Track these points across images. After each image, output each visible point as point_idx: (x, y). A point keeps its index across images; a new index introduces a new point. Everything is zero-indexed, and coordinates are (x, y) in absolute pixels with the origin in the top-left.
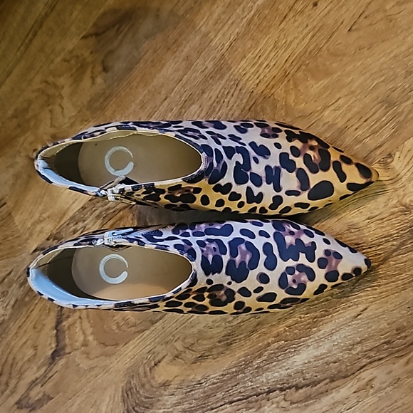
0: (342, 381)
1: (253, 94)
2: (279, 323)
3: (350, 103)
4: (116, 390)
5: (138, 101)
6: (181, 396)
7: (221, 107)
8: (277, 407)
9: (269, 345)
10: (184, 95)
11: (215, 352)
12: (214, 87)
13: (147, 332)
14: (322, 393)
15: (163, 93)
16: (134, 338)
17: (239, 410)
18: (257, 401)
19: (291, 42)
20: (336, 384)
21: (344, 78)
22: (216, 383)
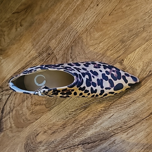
0: (104, 141)
1: (75, 37)
2: (82, 120)
3: (109, 41)
4: (22, 145)
5: (33, 38)
6: (46, 147)
7: (63, 41)
8: (81, 150)
9: (79, 128)
10: (50, 36)
11: (59, 130)
12: (61, 34)
13: (34, 123)
14: (97, 145)
15: (42, 35)
16: (29, 125)
18: (74, 148)
19: (89, 18)
20: (102, 142)
21: (107, 32)
22: (59, 142)
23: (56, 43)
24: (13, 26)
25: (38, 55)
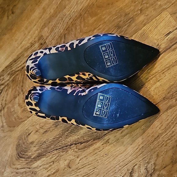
0: (98, 140)
1: (68, 23)
3: (104, 27)
4: (14, 145)
5: (25, 26)
6: (38, 147)
7: (56, 29)
8: (73, 151)
10: (42, 24)
11: (51, 129)
12: (54, 20)
13: (26, 121)
14: (90, 145)
15: (34, 23)
16: (21, 124)
17: (59, 152)
18: (66, 149)
19: (83, 2)
20: (95, 141)
21: (102, 17)
22: (51, 142)
23: (49, 32)
24: (4, 14)
25: (30, 46)
